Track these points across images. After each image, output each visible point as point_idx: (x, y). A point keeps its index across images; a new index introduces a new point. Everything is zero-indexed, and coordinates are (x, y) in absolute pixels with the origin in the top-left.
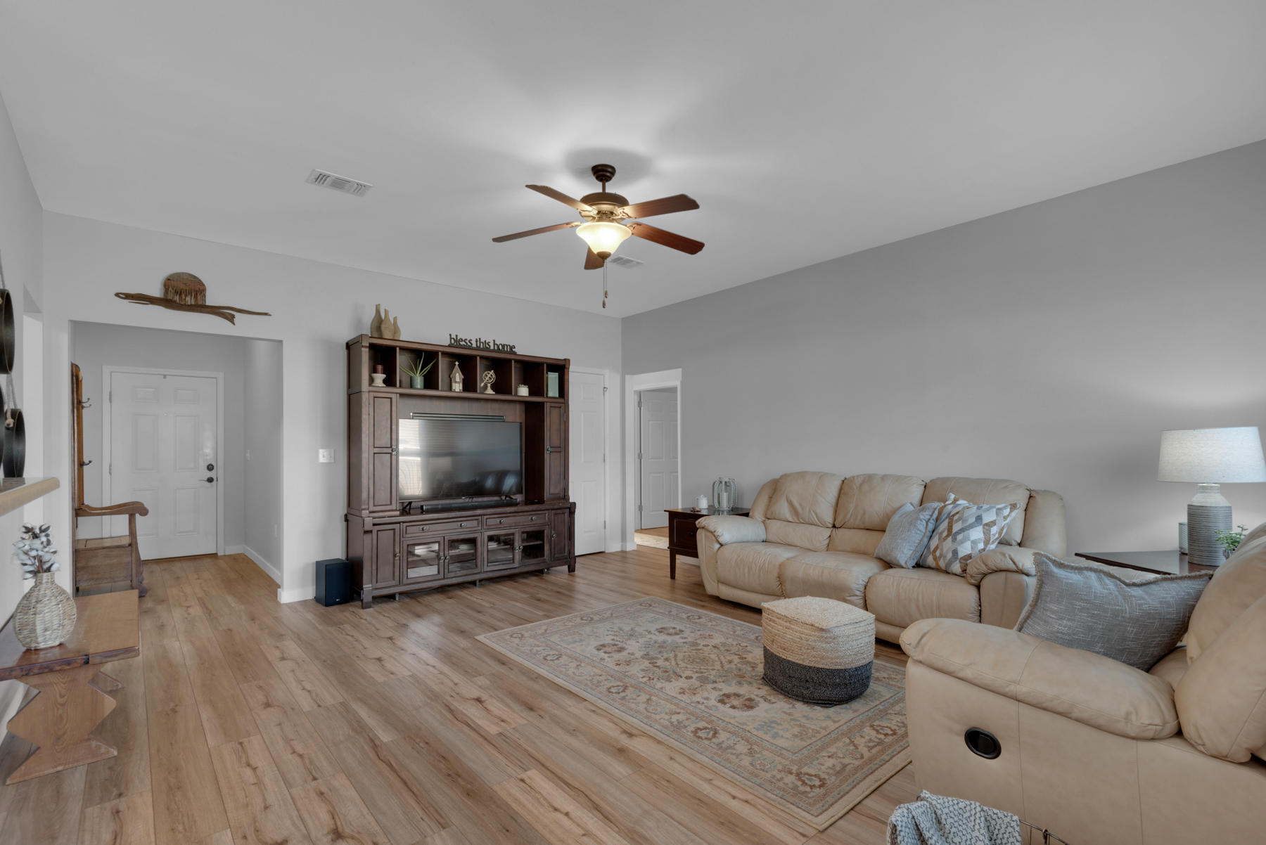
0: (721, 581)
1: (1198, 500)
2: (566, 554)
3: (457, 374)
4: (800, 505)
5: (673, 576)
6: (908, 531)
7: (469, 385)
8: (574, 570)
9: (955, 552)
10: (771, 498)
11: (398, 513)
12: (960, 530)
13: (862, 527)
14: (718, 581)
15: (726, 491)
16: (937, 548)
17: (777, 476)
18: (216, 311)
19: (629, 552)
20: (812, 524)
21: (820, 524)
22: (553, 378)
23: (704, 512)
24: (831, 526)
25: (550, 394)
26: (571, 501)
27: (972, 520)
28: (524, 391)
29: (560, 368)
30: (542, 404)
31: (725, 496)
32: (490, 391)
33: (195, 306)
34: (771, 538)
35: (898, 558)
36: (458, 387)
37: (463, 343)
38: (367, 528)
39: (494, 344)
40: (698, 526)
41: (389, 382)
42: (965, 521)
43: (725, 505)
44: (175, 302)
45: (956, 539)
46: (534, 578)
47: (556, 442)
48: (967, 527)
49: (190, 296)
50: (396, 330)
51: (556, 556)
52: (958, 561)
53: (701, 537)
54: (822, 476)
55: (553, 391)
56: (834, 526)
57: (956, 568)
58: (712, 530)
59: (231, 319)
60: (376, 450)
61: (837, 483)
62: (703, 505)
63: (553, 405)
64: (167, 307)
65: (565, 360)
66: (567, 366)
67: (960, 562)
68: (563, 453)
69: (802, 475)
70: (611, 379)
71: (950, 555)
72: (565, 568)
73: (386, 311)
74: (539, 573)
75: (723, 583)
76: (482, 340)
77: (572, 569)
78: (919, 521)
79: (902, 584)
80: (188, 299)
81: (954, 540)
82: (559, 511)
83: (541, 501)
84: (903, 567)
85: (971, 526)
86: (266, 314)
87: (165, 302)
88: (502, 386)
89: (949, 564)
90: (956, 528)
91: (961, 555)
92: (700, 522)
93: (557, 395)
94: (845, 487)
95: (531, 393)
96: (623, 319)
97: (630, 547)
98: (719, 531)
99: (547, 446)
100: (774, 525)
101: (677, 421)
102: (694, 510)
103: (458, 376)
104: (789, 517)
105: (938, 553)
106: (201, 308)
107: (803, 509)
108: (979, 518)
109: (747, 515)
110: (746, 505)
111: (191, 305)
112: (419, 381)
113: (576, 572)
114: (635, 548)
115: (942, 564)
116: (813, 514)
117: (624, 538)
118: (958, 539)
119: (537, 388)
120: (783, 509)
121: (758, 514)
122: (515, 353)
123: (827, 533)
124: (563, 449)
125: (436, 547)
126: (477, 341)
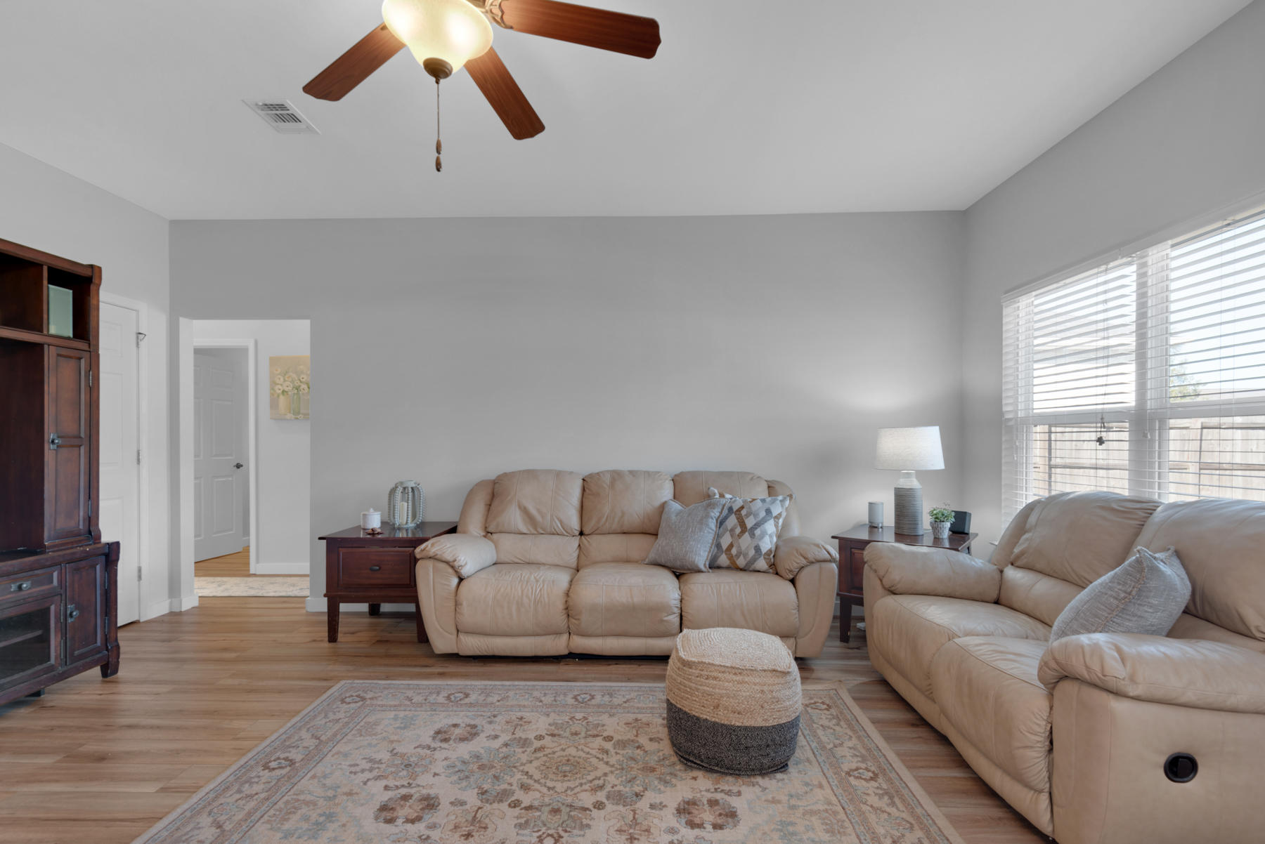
1: (904, 483)
2: (99, 643)
4: (539, 511)
5: (334, 637)
6: (700, 532)
8: (113, 671)
9: (757, 549)
12: (755, 525)
13: (619, 531)
14: (458, 631)
15: (408, 499)
16: (731, 546)
17: (494, 476)
19: (187, 612)
20: (553, 534)
21: (565, 532)
24: (577, 533)
25: (55, 330)
26: (106, 538)
27: (763, 514)
30: (37, 349)
34: (503, 558)
35: (696, 562)
40: (418, 556)
42: (756, 515)
45: (754, 535)
46: (23, 711)
47: (70, 428)
48: (761, 521)
51: (76, 653)
52: (762, 557)
54: (559, 475)
55: (61, 324)
56: (581, 534)
57: (762, 564)
58: (450, 558)
61: (579, 483)
63: (64, 352)
65: (92, 266)
66: (95, 280)
67: (765, 558)
68: (82, 447)
69: (531, 474)
70: (151, 319)
71: (752, 553)
72: (97, 671)
74: (31, 697)
75: (467, 632)
78: (710, 520)
79: (722, 591)
81: (752, 535)
82: (83, 563)
83: (36, 548)
84: (702, 572)
85: (764, 521)
89: (754, 560)
90: (750, 522)
91: (764, 550)
93: (69, 333)
94: (588, 486)
96: (175, 224)
97: (186, 604)
99: (50, 434)
100: (503, 540)
104: (522, 528)
105: (734, 551)
107: (543, 517)
108: (768, 512)
113: (122, 673)
114: (197, 604)
115: (741, 562)
116: (557, 522)
117: (174, 587)
118: (756, 535)
120: (513, 517)
121: (472, 528)
123: (573, 542)
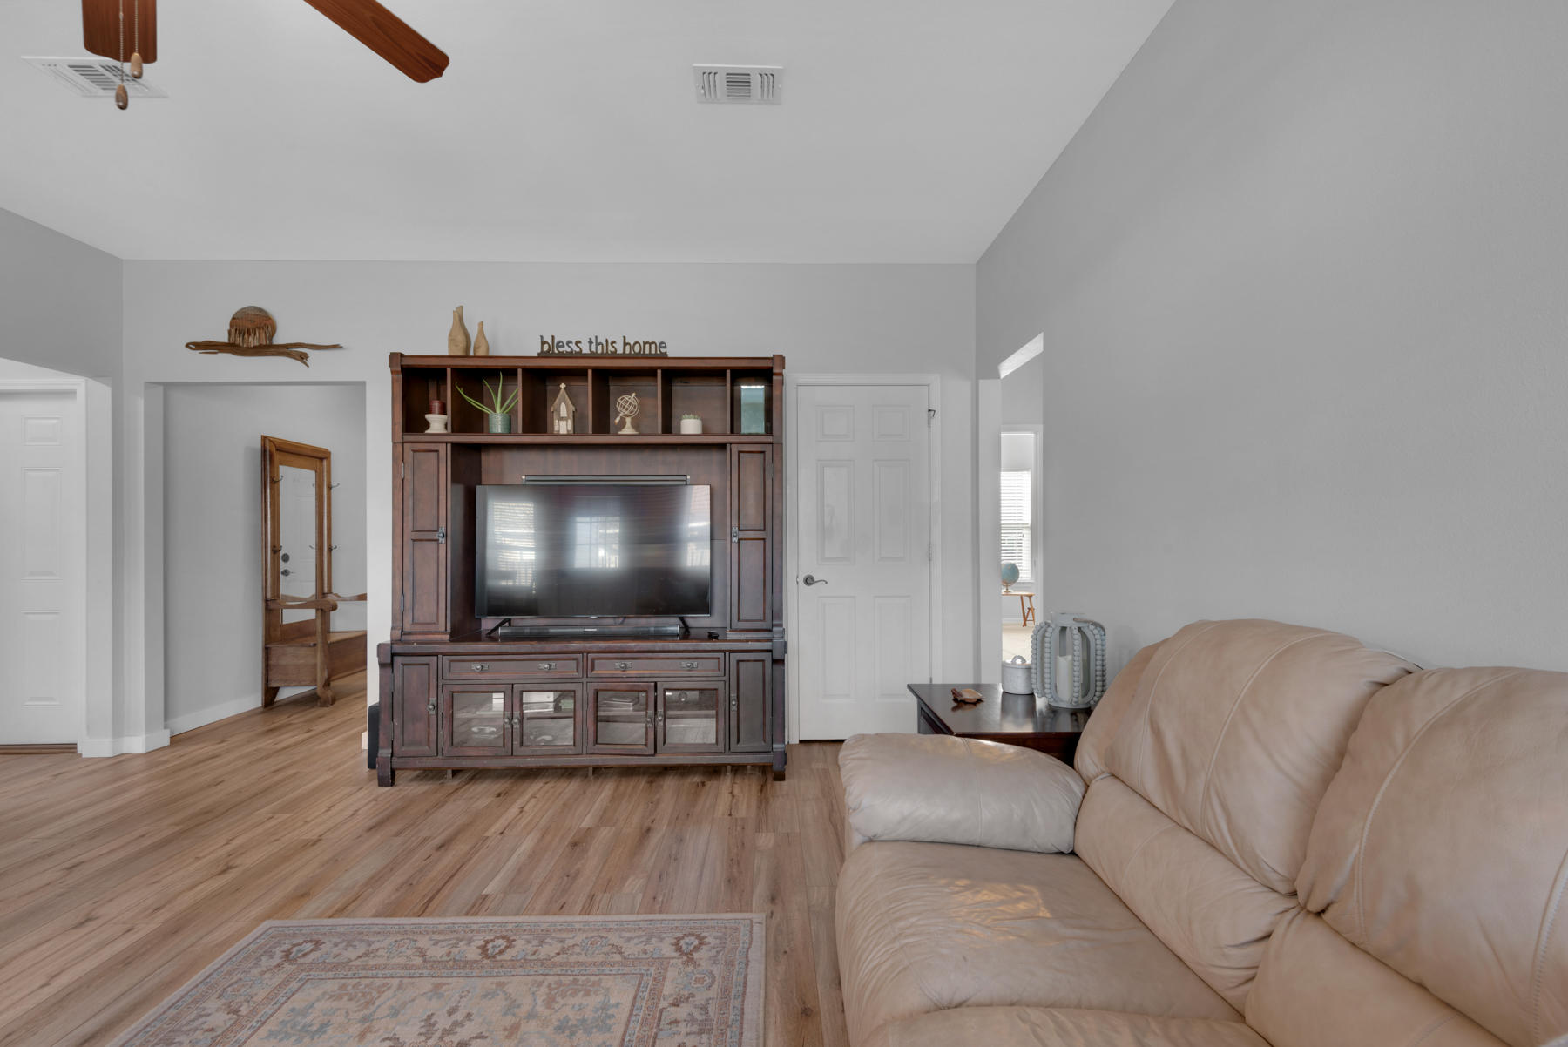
3: (563, 406)
18: (286, 350)
22: (752, 394)
28: (690, 425)
29: (765, 372)
32: (628, 430)
33: (260, 346)
36: (564, 426)
37: (567, 349)
39: (625, 344)
44: (238, 346)
47: (754, 520)
49: (252, 335)
59: (303, 358)
60: (416, 535)
63: (745, 448)
64: (235, 353)
70: (947, 391)
76: (602, 340)
80: (251, 339)
86: (336, 347)
87: (231, 347)
93: (761, 430)
103: (564, 408)
106: (268, 349)
111: (255, 347)
112: (498, 421)
126: (590, 343)
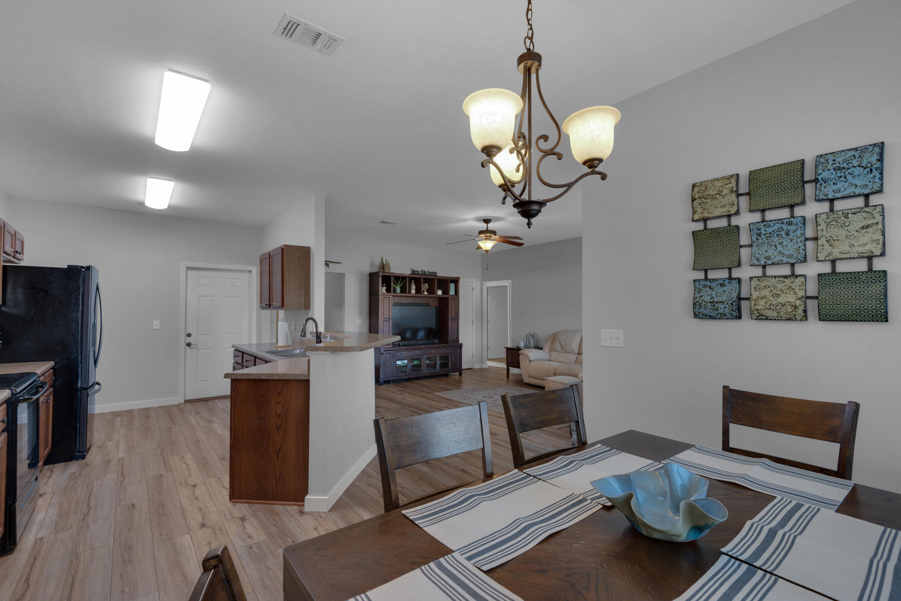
0: (530, 377)
2: (458, 368)
4: (565, 345)
5: (508, 377)
7: (418, 291)
8: (461, 375)
10: (552, 342)
11: (391, 346)
14: (529, 377)
15: (532, 339)
17: (555, 332)
19: (485, 368)
21: (573, 353)
22: (452, 286)
23: (522, 348)
24: (577, 354)
25: (451, 293)
26: (460, 342)
28: (440, 292)
29: (456, 281)
30: (448, 298)
31: (532, 341)
32: (426, 293)
34: (552, 358)
36: (413, 292)
38: (382, 352)
40: (520, 354)
41: (388, 291)
43: (532, 345)
46: (444, 377)
47: (453, 316)
50: (389, 268)
51: (454, 368)
53: (521, 358)
54: (574, 332)
55: (452, 292)
56: (579, 354)
58: (526, 355)
59: (328, 265)
60: (384, 320)
62: (522, 345)
63: (453, 298)
65: (458, 277)
66: (458, 280)
68: (456, 321)
69: (566, 332)
70: (476, 283)
72: (458, 374)
73: (386, 260)
74: (446, 375)
75: (531, 377)
77: (460, 374)
82: (455, 347)
83: (447, 343)
86: (340, 263)
88: (431, 291)
92: (521, 352)
93: (454, 294)
95: (443, 294)
97: (485, 366)
98: (529, 355)
99: (450, 317)
100: (554, 354)
101: (507, 302)
102: (518, 347)
103: (413, 287)
104: (560, 349)
109: (542, 349)
110: (541, 345)
112: (398, 290)
113: (463, 375)
114: (487, 367)
117: (482, 362)
119: (446, 291)
120: (557, 346)
121: (546, 349)
122: (437, 276)
123: (575, 356)
124: (457, 318)
125: (406, 361)
